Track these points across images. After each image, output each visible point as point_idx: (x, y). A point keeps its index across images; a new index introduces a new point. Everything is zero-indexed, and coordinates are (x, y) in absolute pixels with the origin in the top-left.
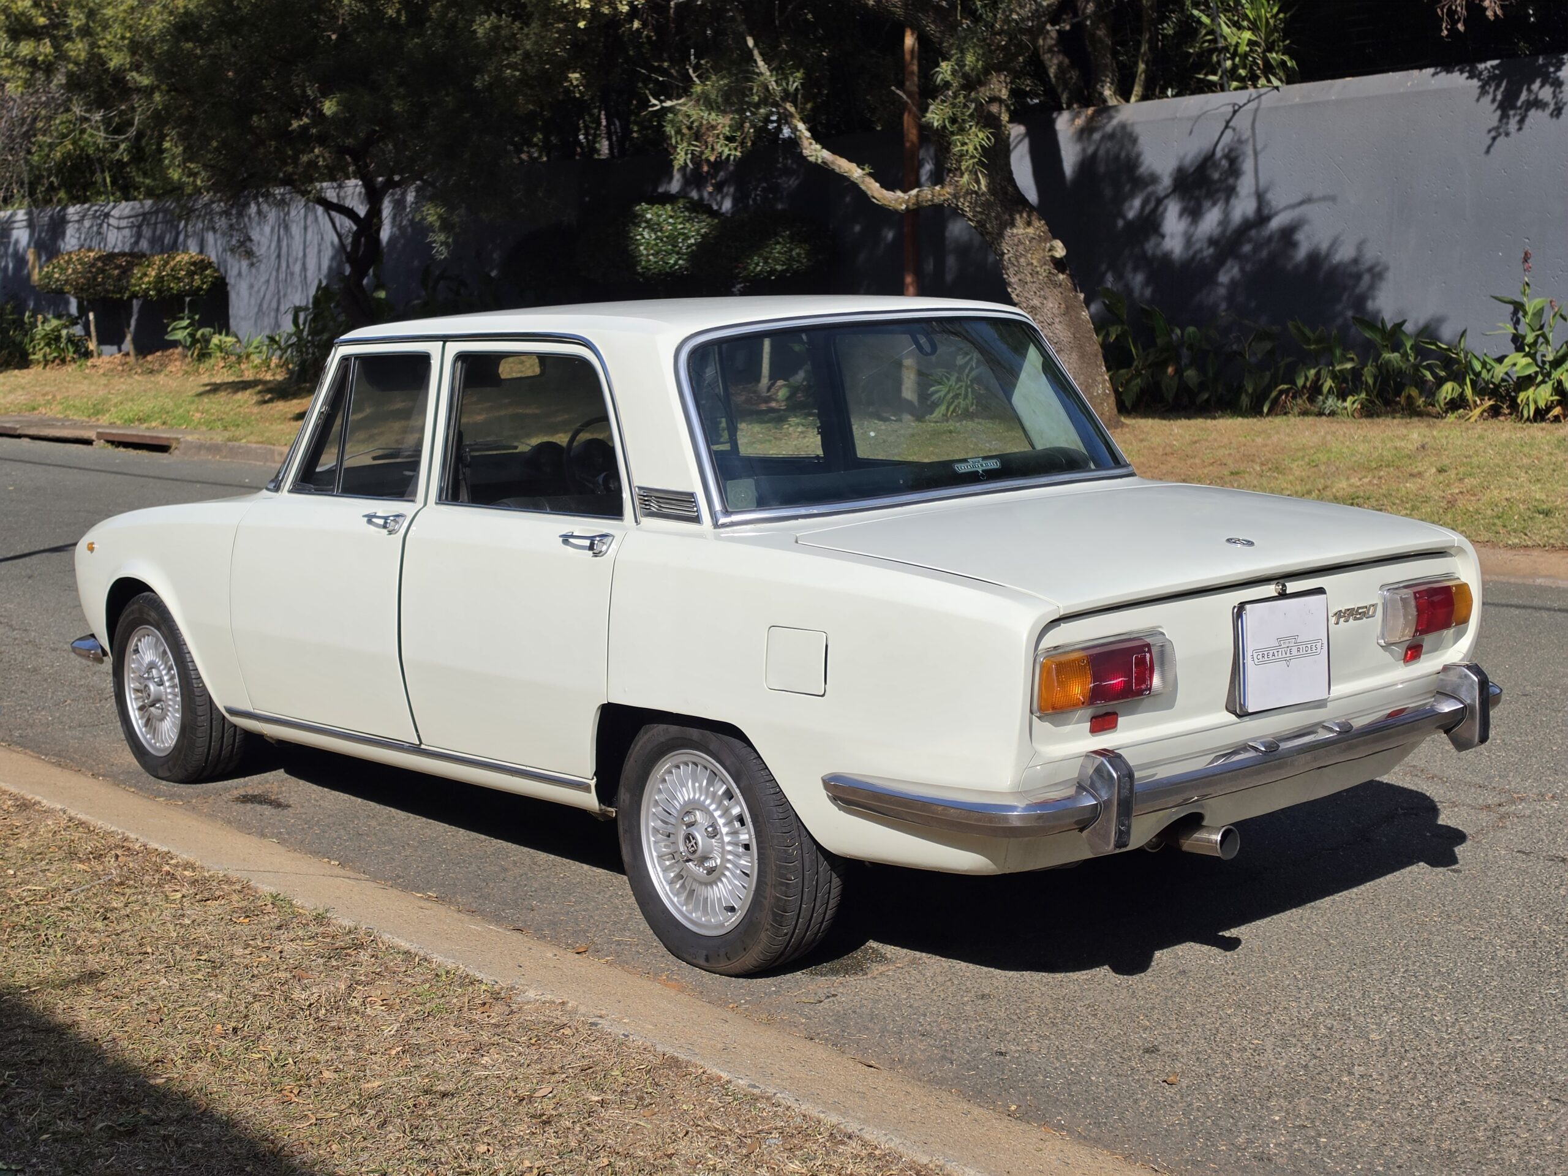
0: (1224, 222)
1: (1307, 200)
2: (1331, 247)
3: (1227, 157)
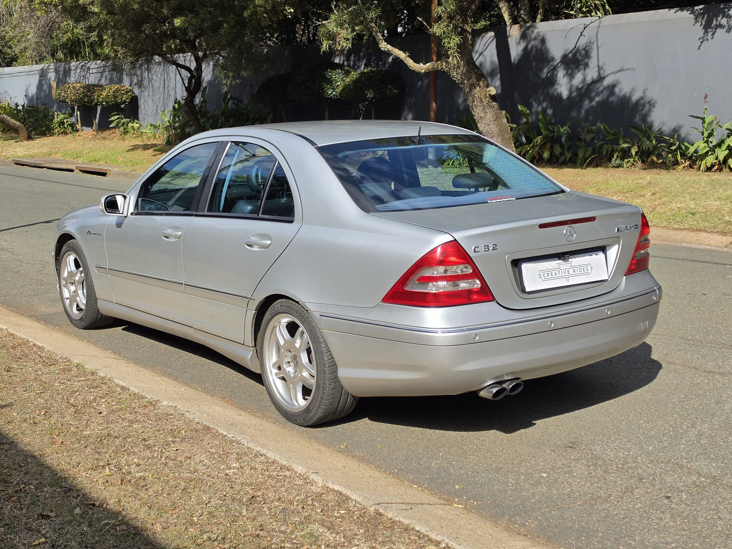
0: (584, 79)
1: (621, 70)
2: (631, 93)
3: (584, 49)
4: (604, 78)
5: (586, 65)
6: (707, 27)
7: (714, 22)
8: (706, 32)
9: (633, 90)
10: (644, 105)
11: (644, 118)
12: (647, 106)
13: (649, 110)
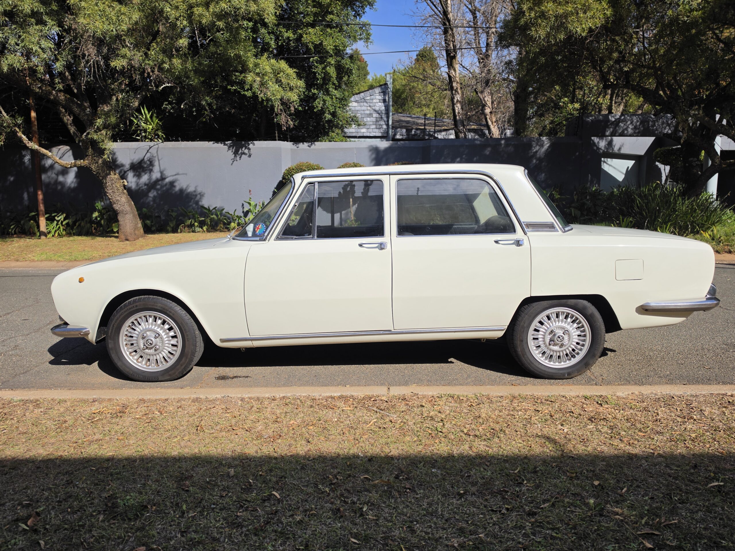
0: (150, 179)
1: (178, 174)
2: (187, 187)
3: (149, 160)
4: (165, 179)
5: (151, 171)
6: (236, 153)
7: (240, 151)
8: (235, 156)
9: (188, 186)
10: (196, 195)
11: (197, 203)
12: (199, 196)
13: (200, 198)
